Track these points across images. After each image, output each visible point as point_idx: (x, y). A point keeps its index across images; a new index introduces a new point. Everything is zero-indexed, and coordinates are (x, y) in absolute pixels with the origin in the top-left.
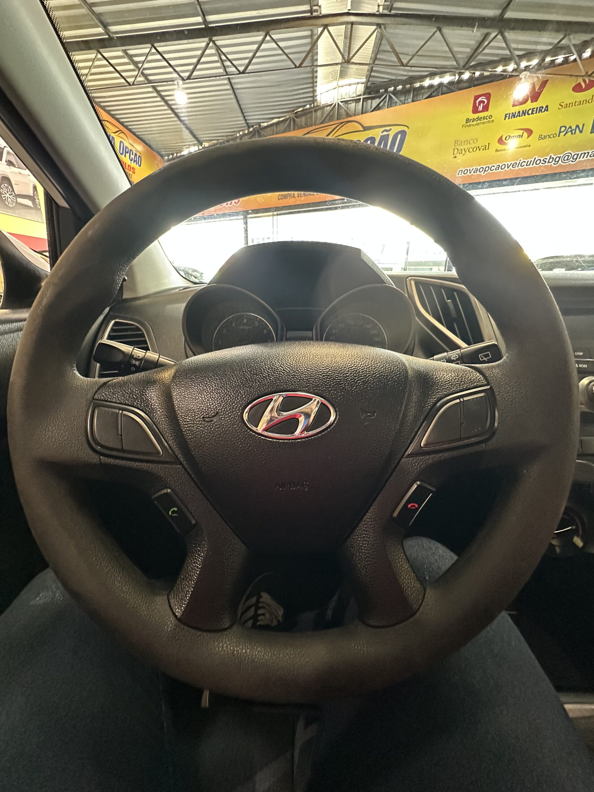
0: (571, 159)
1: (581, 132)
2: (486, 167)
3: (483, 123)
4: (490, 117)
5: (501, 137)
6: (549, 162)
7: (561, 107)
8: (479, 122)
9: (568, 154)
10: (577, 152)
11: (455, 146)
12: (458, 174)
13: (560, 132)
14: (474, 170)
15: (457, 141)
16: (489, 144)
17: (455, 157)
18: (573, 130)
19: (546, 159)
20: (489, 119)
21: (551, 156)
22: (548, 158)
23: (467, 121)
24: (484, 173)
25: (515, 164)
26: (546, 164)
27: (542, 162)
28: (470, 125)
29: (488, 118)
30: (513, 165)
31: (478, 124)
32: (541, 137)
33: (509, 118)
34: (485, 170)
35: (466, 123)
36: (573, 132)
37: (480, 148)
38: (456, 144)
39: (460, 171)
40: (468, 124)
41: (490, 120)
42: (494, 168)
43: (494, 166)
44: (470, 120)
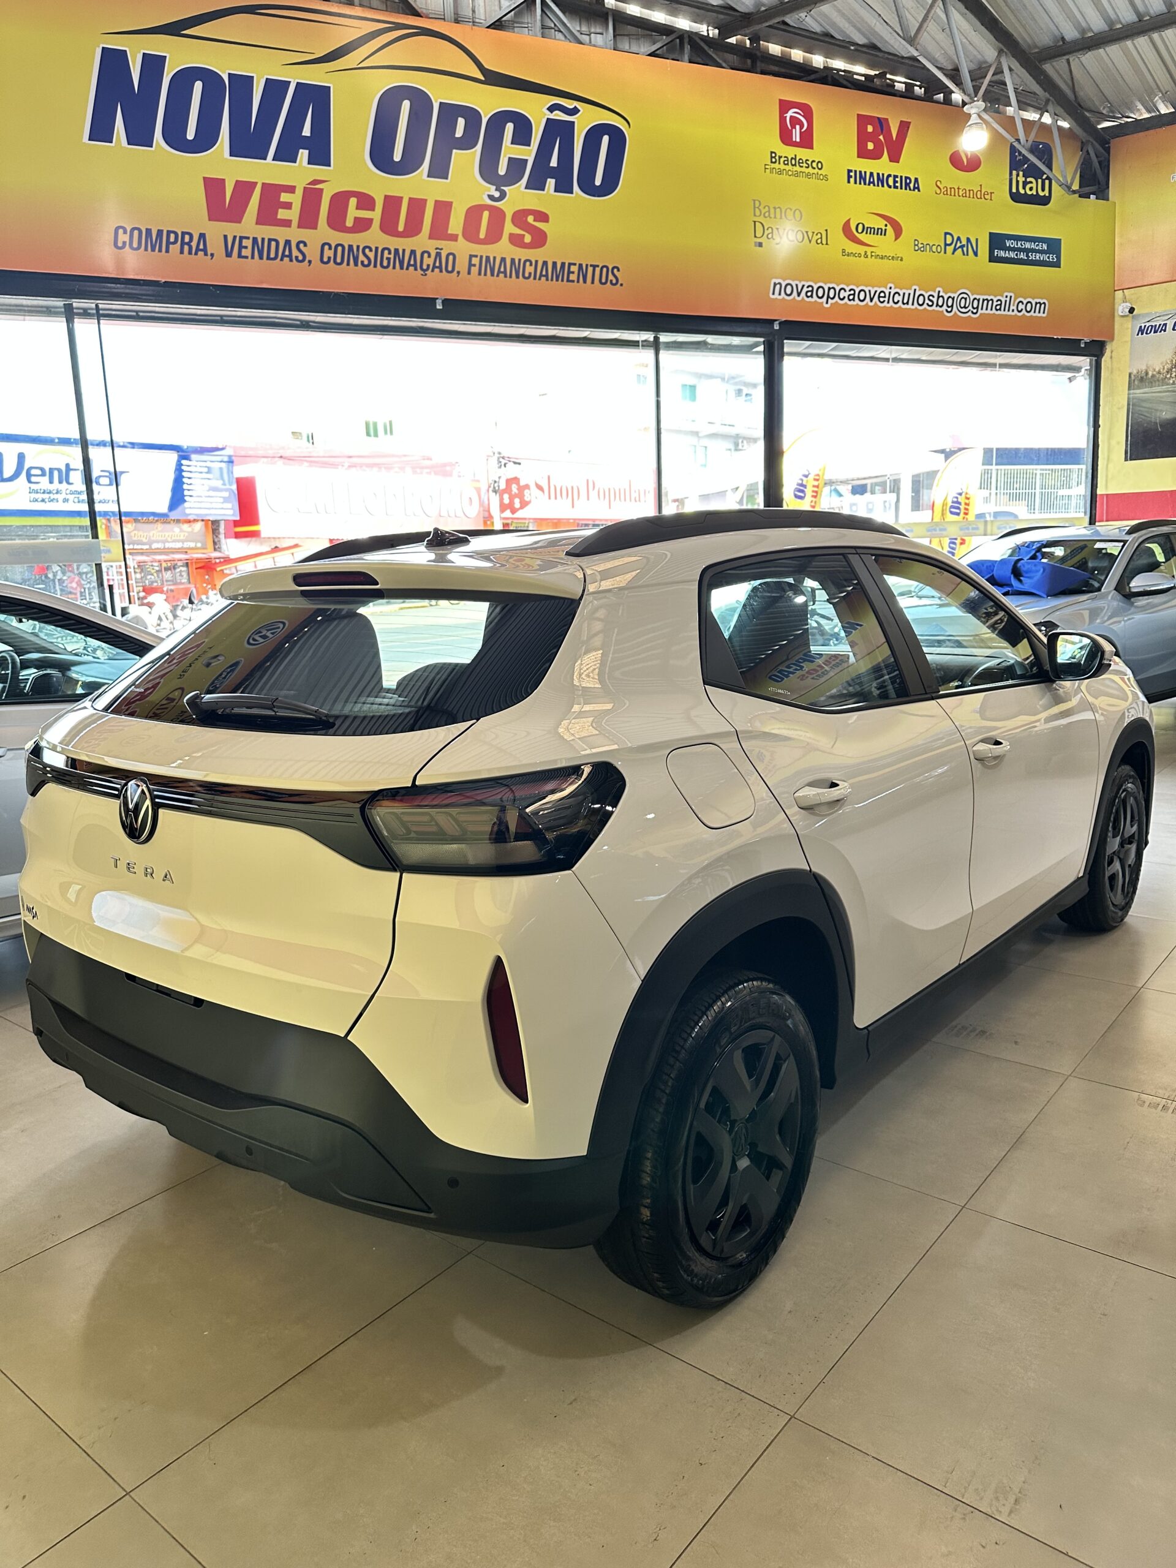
0: (970, 308)
1: (976, 254)
2: (829, 289)
3: (808, 175)
4: (820, 165)
5: (848, 223)
6: (937, 305)
7: (938, 192)
8: (797, 168)
9: (965, 296)
10: (978, 294)
11: (755, 215)
12: (773, 294)
13: (946, 245)
14: (805, 289)
15: (757, 204)
16: (826, 230)
17: (760, 245)
18: (964, 246)
19: (933, 297)
20: (817, 170)
21: (939, 292)
22: (936, 295)
23: (772, 157)
24: (827, 303)
25: (882, 295)
26: (934, 307)
27: (927, 301)
28: (780, 172)
29: (814, 165)
30: (879, 297)
31: (797, 175)
32: (919, 247)
33: (856, 183)
34: (828, 297)
35: (772, 162)
36: (965, 249)
37: (810, 235)
38: (758, 213)
39: (775, 284)
40: (776, 166)
41: (820, 172)
42: (846, 294)
43: (845, 291)
44: (780, 157)
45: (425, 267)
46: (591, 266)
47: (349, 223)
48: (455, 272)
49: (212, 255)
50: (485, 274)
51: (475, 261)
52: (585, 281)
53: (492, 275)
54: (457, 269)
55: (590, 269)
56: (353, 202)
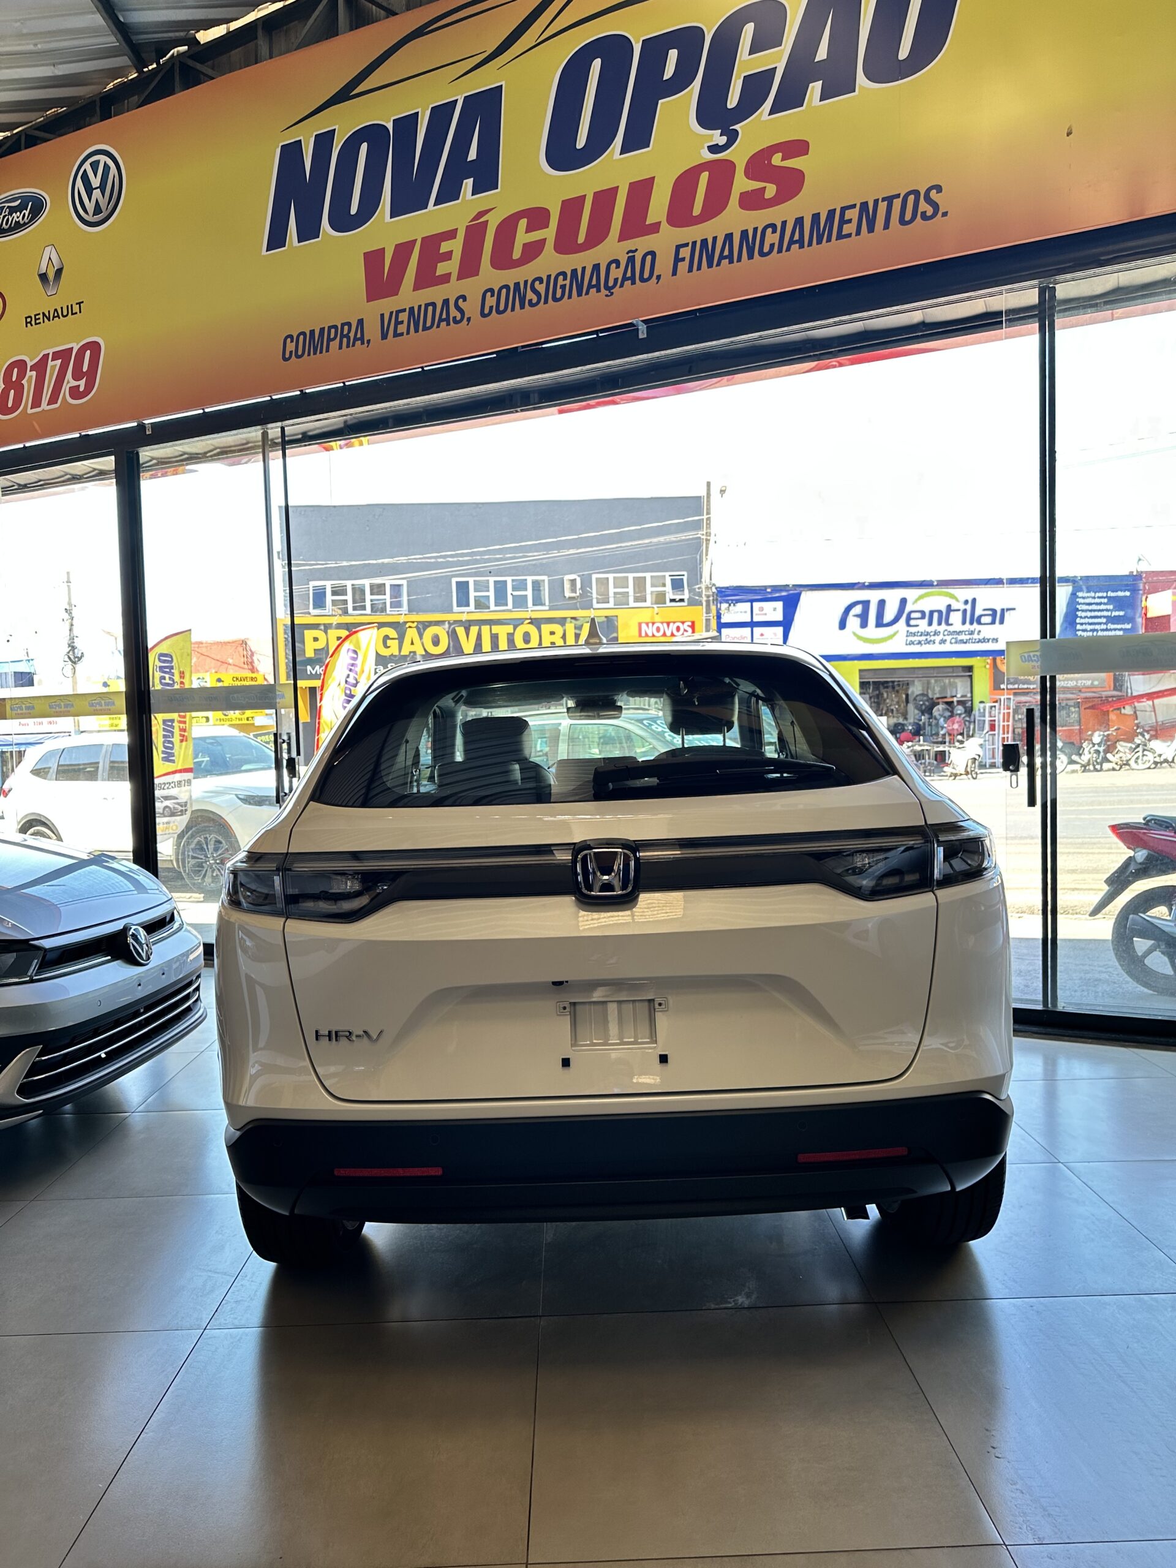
45: (611, 284)
46: (884, 199)
47: (517, 254)
48: (654, 277)
49: (369, 341)
50: (699, 268)
51: (685, 253)
52: (871, 229)
53: (710, 265)
54: (656, 274)
55: (883, 206)
56: (523, 223)
